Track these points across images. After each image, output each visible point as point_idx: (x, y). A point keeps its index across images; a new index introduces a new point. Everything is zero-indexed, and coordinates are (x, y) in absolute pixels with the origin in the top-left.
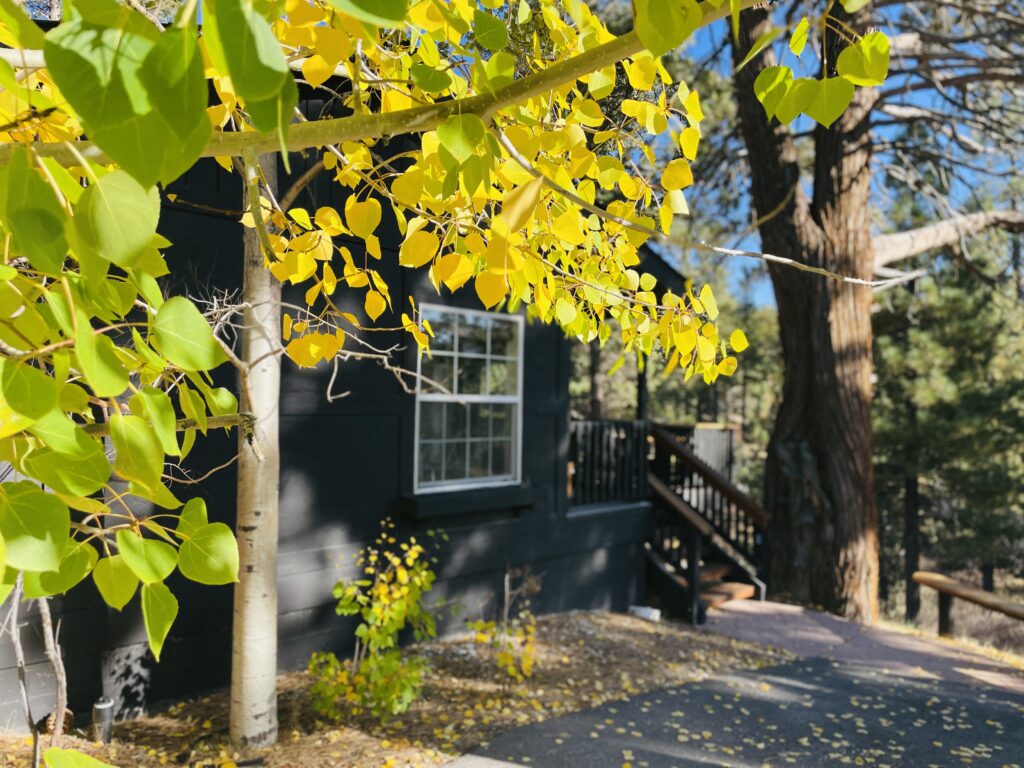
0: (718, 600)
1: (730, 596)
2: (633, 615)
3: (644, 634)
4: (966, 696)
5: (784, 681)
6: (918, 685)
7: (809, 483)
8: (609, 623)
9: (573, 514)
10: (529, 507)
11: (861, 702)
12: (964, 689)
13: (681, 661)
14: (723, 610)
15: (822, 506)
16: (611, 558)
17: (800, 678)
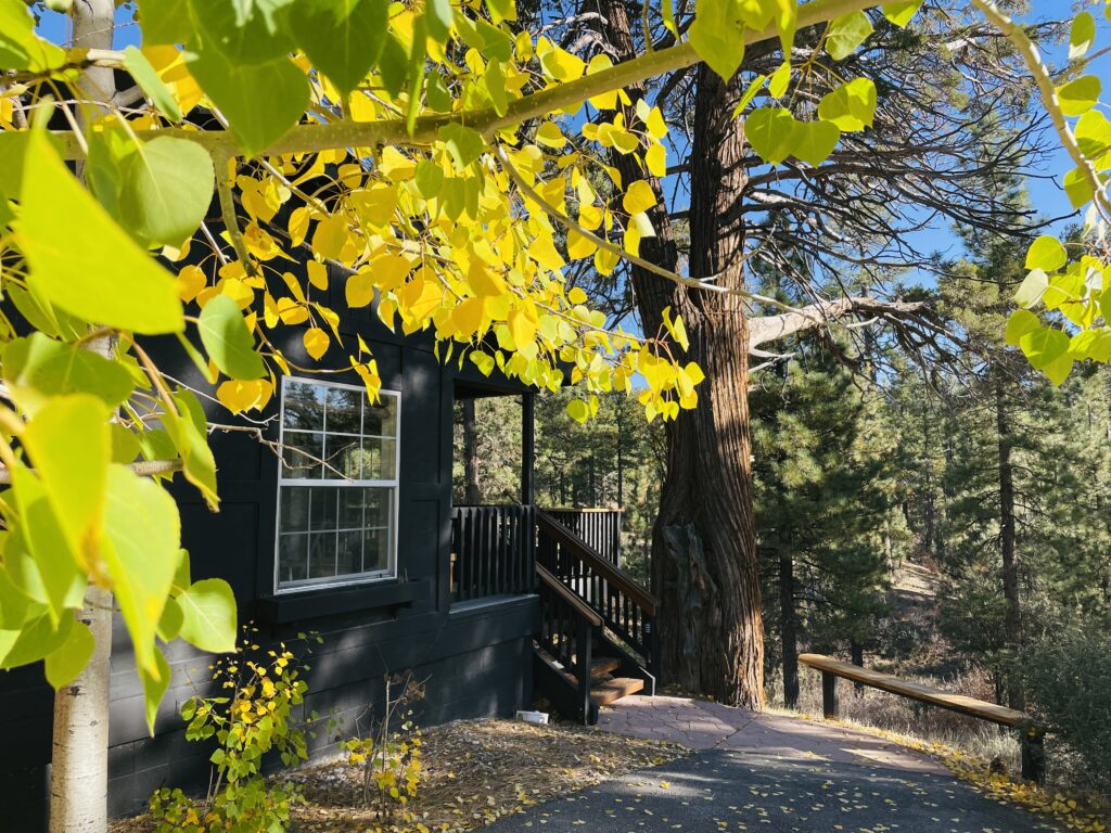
0: (610, 696)
1: (621, 692)
2: (521, 720)
3: (536, 739)
4: (857, 776)
5: (683, 776)
6: (812, 769)
7: (695, 566)
8: (495, 730)
9: (456, 610)
10: (408, 605)
11: (761, 791)
12: (854, 769)
13: (576, 765)
14: (613, 707)
15: (709, 589)
16: (498, 657)
17: (698, 772)
